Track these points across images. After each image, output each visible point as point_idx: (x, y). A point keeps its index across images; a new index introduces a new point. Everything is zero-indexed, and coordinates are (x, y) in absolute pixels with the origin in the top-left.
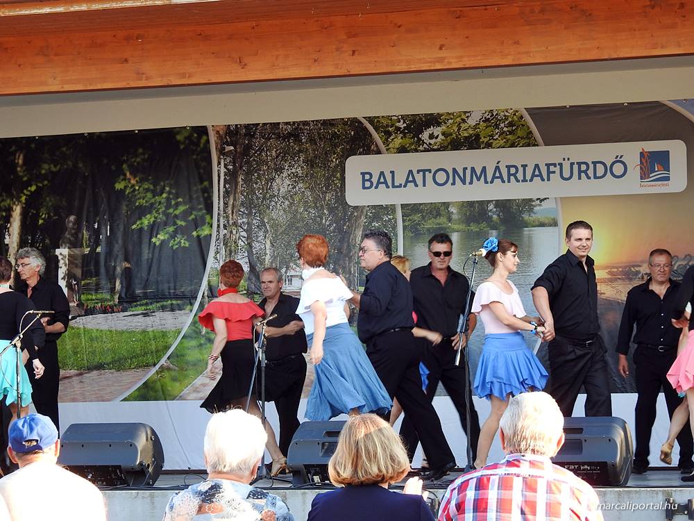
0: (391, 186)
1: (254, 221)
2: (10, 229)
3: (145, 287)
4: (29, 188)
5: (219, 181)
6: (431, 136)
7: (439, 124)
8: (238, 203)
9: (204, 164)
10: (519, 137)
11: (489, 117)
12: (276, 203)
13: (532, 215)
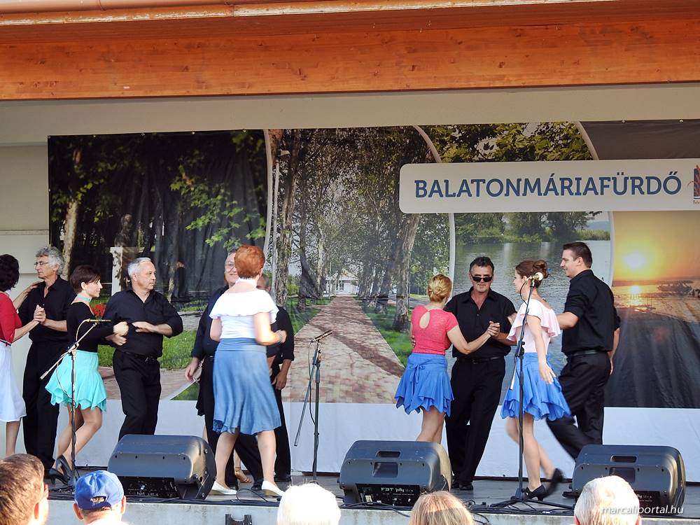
0: (444, 196)
1: (308, 226)
2: (66, 226)
3: (198, 288)
4: (85, 186)
5: (274, 184)
6: (486, 147)
7: (494, 135)
8: (292, 207)
9: (259, 167)
10: (573, 150)
11: (544, 129)
12: (330, 208)
13: (585, 228)
